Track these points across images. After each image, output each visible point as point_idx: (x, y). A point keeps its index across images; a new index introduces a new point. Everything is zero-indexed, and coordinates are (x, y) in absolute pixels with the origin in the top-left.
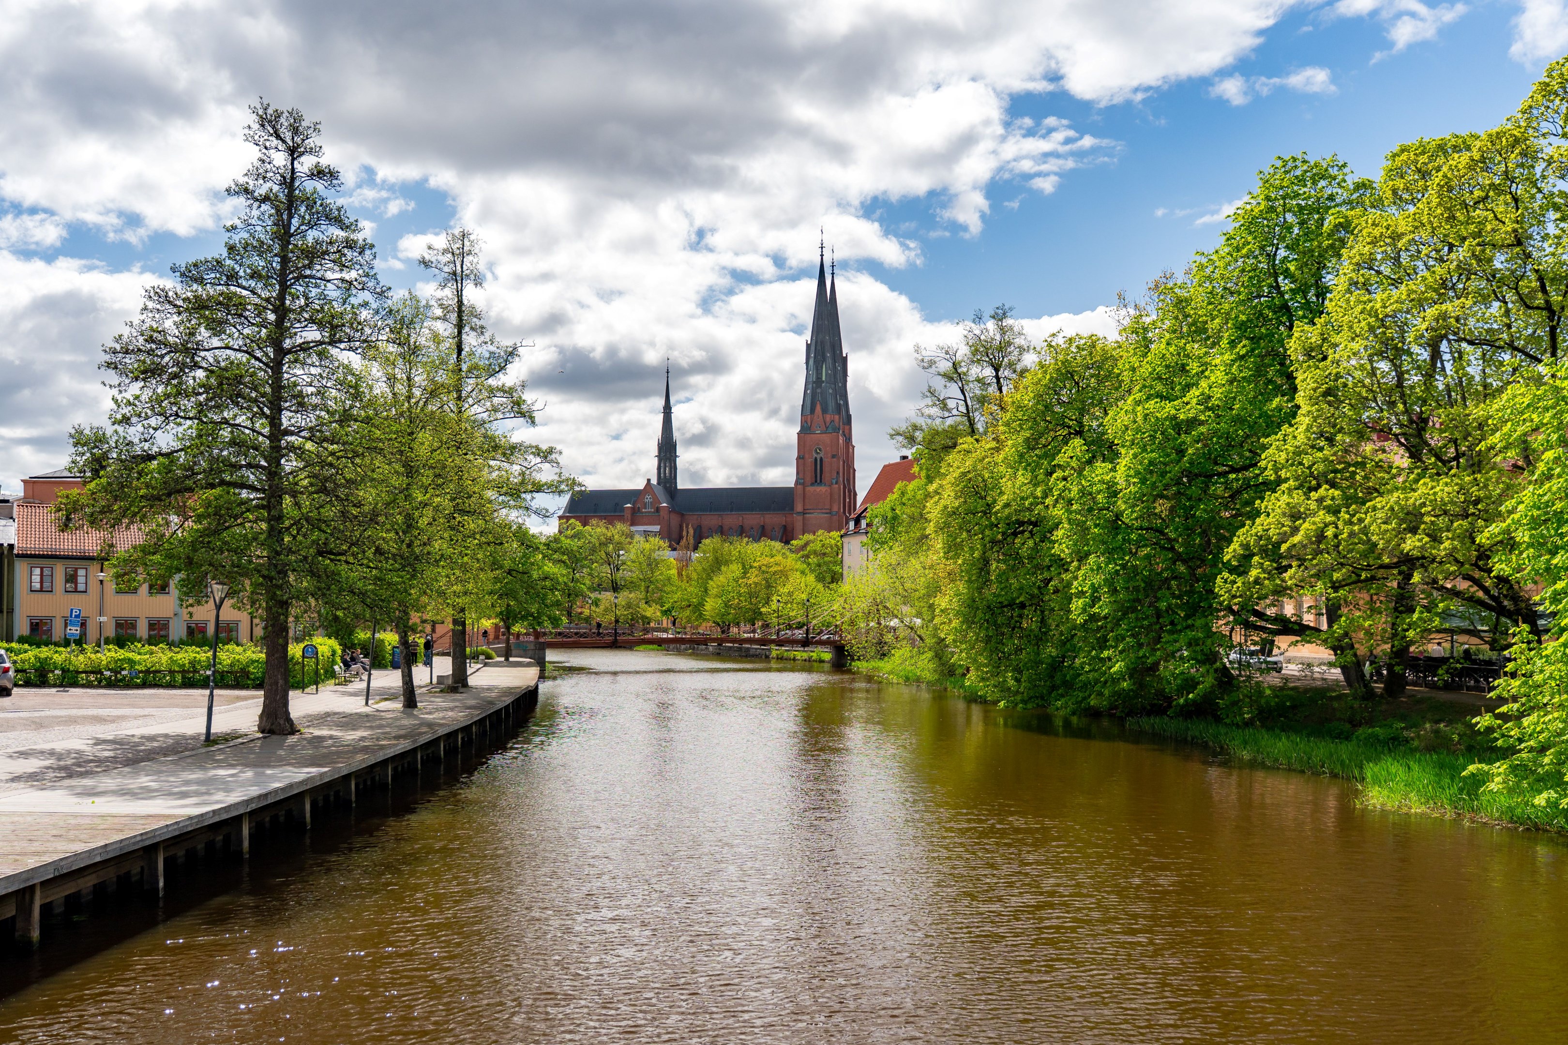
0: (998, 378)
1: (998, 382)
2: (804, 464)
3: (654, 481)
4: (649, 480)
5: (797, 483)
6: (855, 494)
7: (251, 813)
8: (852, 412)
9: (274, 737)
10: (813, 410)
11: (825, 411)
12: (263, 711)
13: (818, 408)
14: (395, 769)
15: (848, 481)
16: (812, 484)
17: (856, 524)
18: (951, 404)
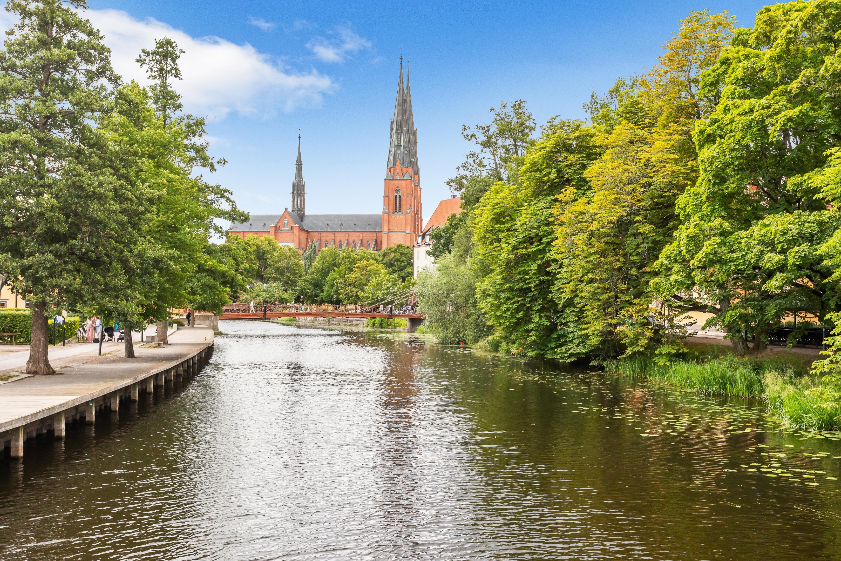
0: (516, 146)
1: (516, 148)
2: (389, 200)
3: (290, 210)
4: (286, 209)
5: (384, 212)
6: (422, 220)
7: (25, 427)
8: (420, 166)
9: (37, 376)
10: (394, 164)
11: (403, 166)
12: (30, 359)
13: (398, 164)
14: (121, 398)
15: (417, 211)
16: (394, 213)
17: (422, 239)
18: (485, 162)
